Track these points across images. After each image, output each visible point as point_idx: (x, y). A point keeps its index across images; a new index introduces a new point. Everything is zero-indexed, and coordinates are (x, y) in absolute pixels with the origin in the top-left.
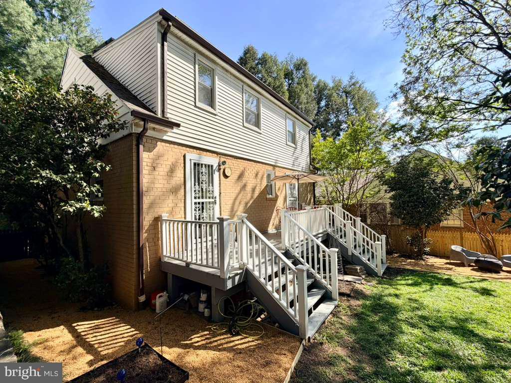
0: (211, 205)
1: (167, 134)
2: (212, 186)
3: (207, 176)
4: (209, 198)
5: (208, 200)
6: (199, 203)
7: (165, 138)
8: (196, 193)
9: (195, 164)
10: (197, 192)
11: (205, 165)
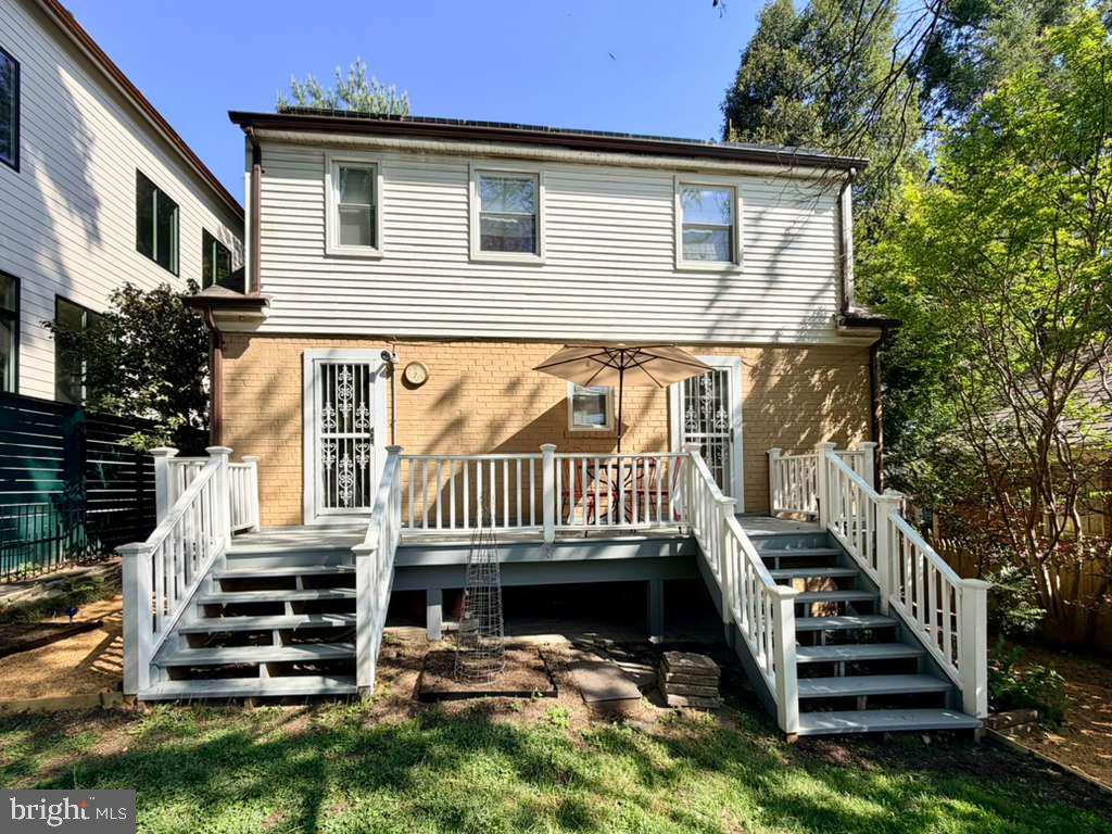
0: (363, 446)
1: (265, 322)
2: (367, 406)
3: (353, 388)
4: (358, 430)
5: (354, 435)
6: (333, 441)
7: (262, 329)
8: (326, 422)
9: (324, 367)
10: (329, 419)
11: (350, 367)
